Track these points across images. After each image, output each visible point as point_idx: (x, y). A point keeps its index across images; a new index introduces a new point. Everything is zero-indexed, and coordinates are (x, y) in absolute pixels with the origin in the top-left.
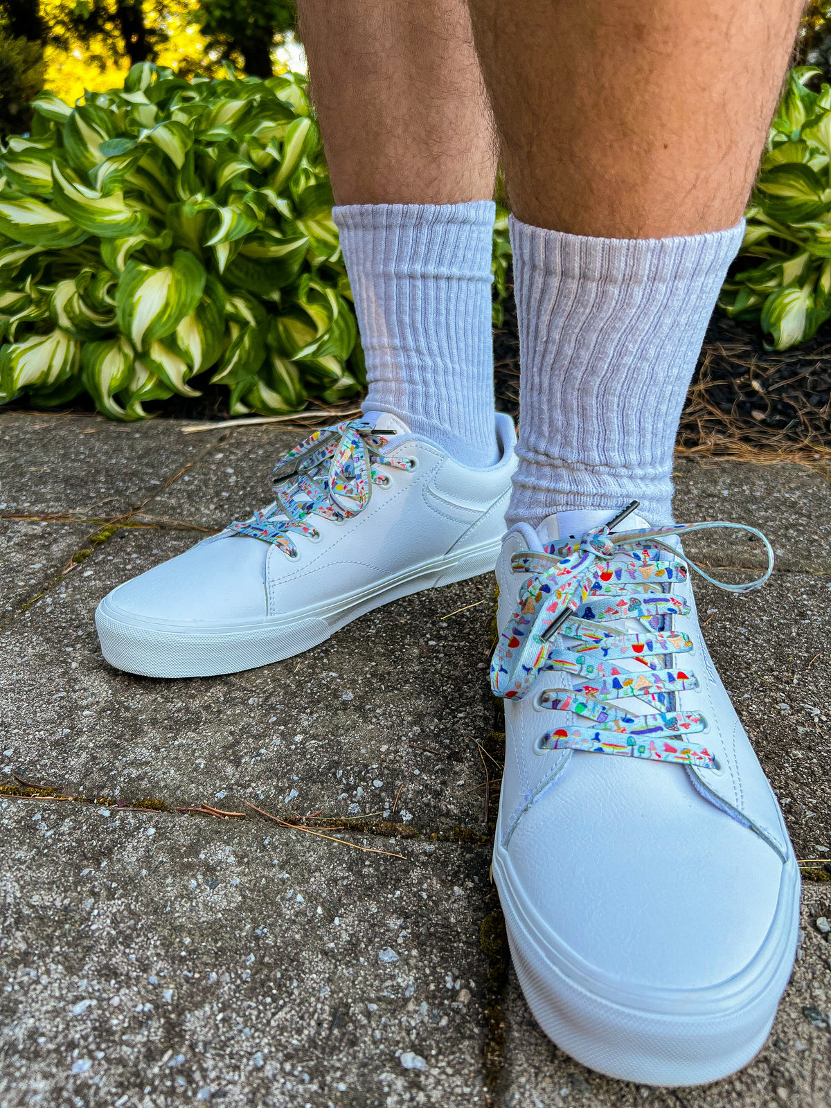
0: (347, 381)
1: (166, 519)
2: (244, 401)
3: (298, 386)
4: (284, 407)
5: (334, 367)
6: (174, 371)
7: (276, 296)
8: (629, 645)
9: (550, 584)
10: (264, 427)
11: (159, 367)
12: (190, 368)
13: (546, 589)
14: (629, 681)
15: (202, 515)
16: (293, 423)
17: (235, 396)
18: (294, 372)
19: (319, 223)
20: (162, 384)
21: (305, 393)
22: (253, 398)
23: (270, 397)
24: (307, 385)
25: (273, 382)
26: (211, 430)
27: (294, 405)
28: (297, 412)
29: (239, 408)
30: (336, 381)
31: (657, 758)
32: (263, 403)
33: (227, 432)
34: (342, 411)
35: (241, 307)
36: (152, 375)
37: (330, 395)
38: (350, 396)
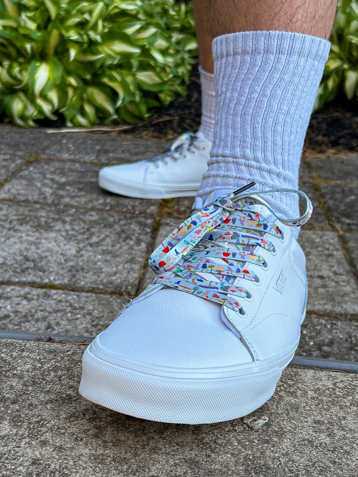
0: (115, 117)
2: (72, 122)
3: (95, 117)
4: (89, 125)
5: (111, 110)
6: (47, 108)
7: (89, 77)
8: (222, 252)
9: (197, 221)
10: (80, 133)
12: (53, 107)
13: (194, 223)
14: (212, 267)
16: (92, 132)
17: (68, 119)
18: (93, 110)
19: (108, 47)
20: (41, 113)
21: (97, 121)
22: (75, 121)
24: (99, 117)
25: (83, 113)
26: (59, 133)
27: (93, 124)
28: (94, 128)
29: (70, 124)
30: (111, 116)
31: (206, 298)
32: (79, 123)
33: (65, 134)
34: (112, 129)
35: (72, 81)
36: (36, 109)
37: (107, 121)
38: (115, 123)
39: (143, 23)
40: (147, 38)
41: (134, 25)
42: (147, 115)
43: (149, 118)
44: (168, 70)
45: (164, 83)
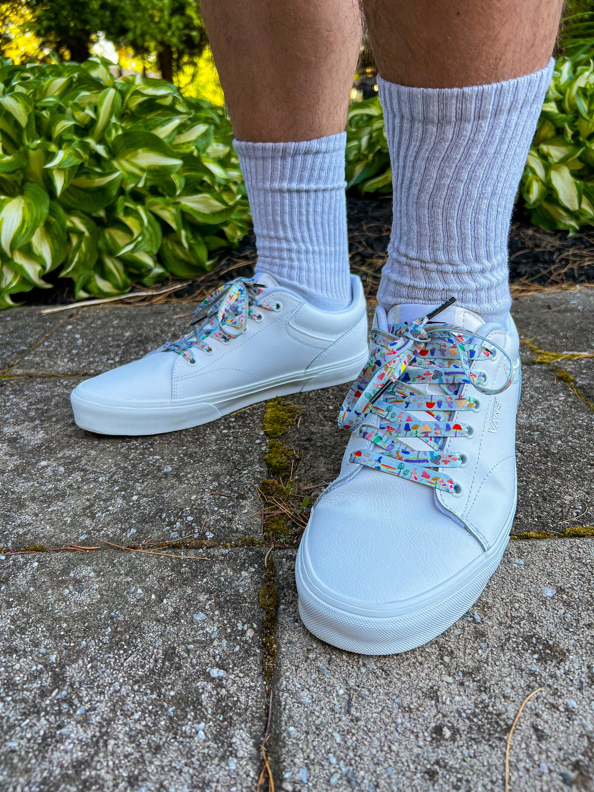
0: (158, 270)
1: (33, 371)
2: (85, 289)
3: (123, 276)
4: (114, 291)
5: (148, 261)
6: (32, 270)
7: (102, 214)
9: (382, 360)
10: (101, 306)
11: (21, 268)
12: (44, 267)
13: (378, 363)
15: (59, 366)
16: (122, 301)
17: (78, 286)
18: (120, 266)
19: (128, 161)
20: (25, 280)
21: (129, 281)
22: (91, 287)
23: (104, 285)
24: (130, 275)
25: (105, 274)
26: (63, 311)
27: (121, 289)
28: (124, 294)
29: (82, 294)
30: (150, 270)
31: (414, 480)
32: (99, 289)
33: (75, 311)
34: (157, 291)
35: (77, 223)
36: (16, 274)
37: (146, 280)
38: (161, 281)
39: (185, 117)
40: (195, 141)
41: (169, 120)
42: (208, 263)
43: (213, 266)
44: (234, 188)
45: (229, 210)
